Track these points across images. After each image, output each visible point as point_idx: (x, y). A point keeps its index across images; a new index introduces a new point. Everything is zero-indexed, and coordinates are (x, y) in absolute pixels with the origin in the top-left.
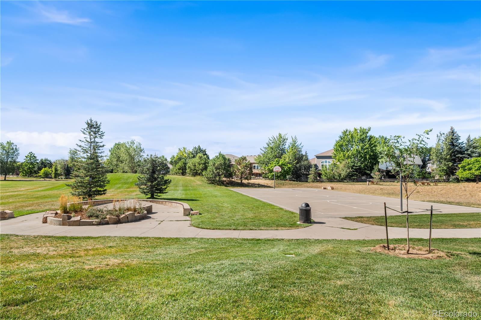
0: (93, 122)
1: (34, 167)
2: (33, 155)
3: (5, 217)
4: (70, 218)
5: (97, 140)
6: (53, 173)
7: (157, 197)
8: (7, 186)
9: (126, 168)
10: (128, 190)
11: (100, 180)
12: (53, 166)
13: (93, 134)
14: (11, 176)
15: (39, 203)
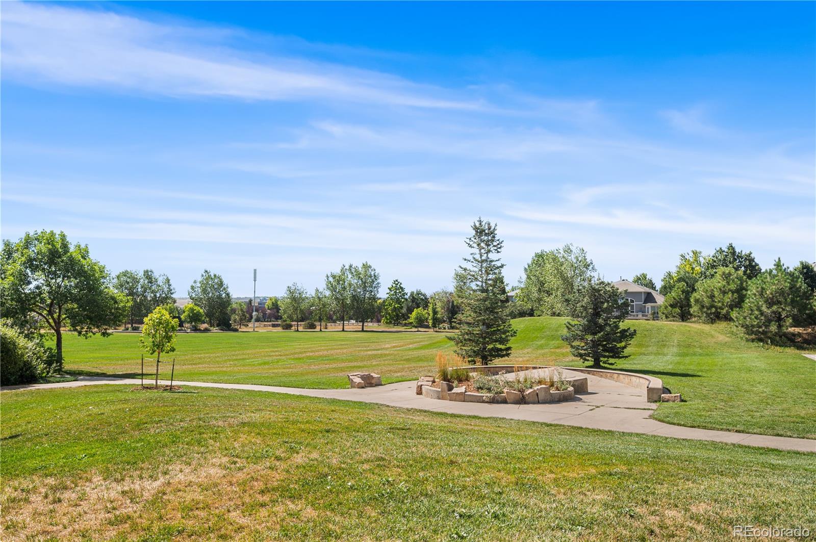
0: (483, 223)
1: (402, 308)
2: (400, 286)
3: (371, 383)
4: (450, 388)
5: (492, 256)
6: (430, 318)
7: (606, 365)
8: (367, 341)
9: (559, 306)
10: (557, 351)
11: (499, 330)
12: (429, 304)
13: (484, 246)
14: (370, 324)
15: (411, 367)
